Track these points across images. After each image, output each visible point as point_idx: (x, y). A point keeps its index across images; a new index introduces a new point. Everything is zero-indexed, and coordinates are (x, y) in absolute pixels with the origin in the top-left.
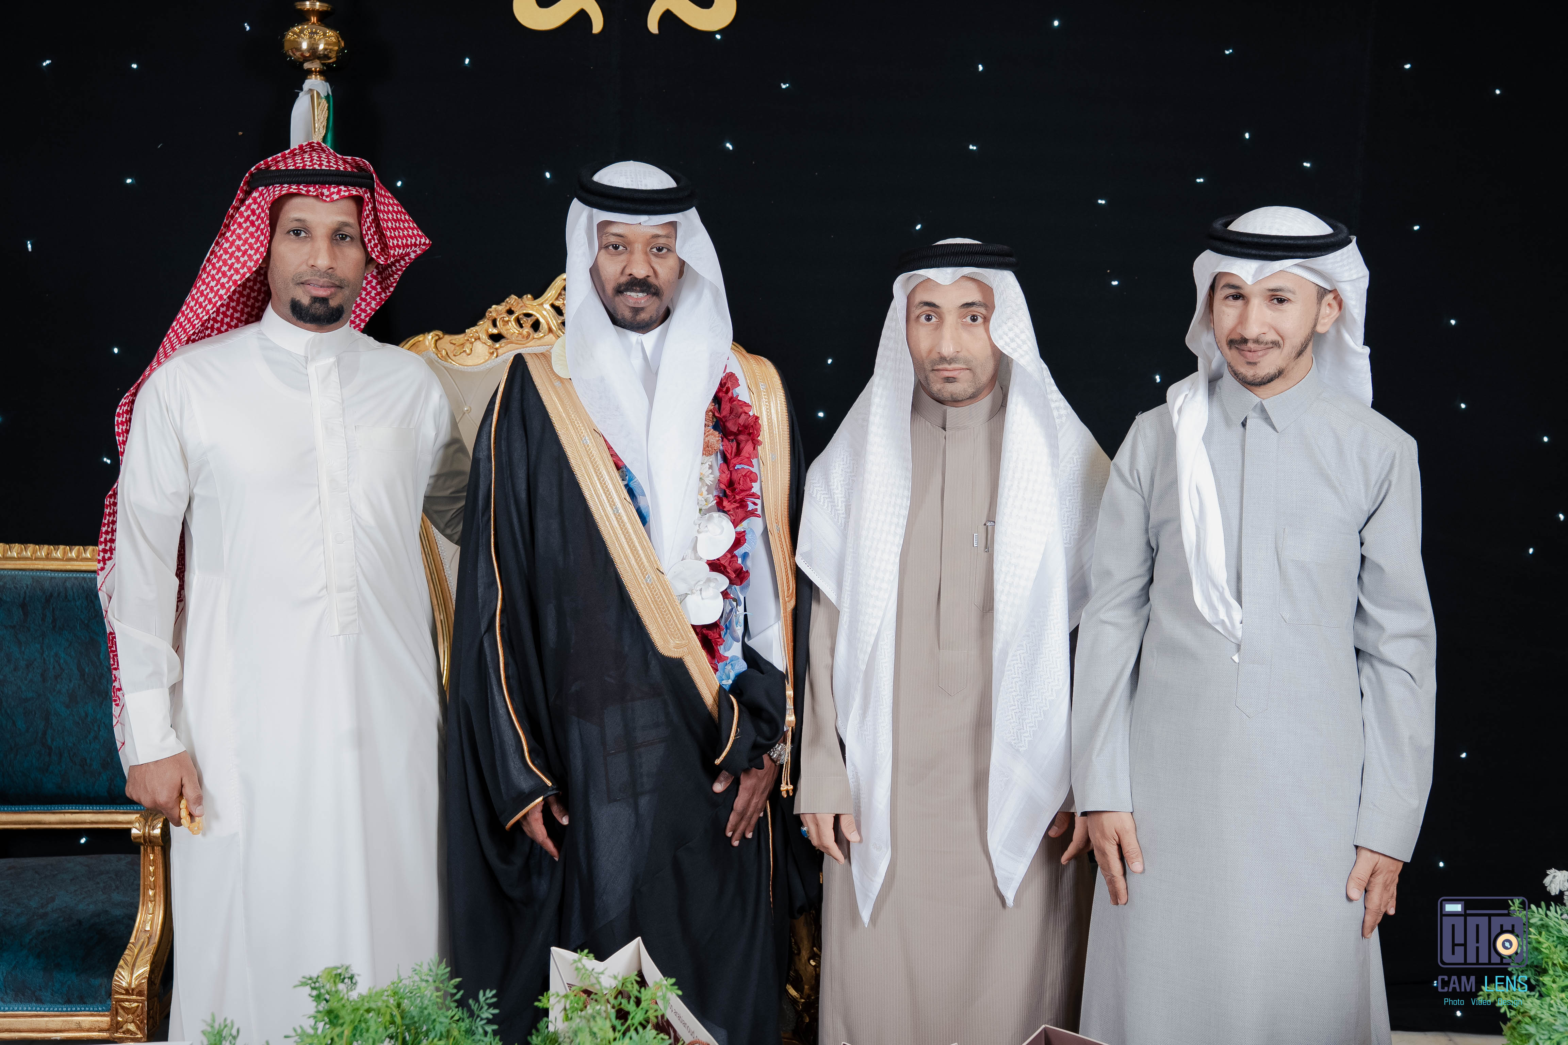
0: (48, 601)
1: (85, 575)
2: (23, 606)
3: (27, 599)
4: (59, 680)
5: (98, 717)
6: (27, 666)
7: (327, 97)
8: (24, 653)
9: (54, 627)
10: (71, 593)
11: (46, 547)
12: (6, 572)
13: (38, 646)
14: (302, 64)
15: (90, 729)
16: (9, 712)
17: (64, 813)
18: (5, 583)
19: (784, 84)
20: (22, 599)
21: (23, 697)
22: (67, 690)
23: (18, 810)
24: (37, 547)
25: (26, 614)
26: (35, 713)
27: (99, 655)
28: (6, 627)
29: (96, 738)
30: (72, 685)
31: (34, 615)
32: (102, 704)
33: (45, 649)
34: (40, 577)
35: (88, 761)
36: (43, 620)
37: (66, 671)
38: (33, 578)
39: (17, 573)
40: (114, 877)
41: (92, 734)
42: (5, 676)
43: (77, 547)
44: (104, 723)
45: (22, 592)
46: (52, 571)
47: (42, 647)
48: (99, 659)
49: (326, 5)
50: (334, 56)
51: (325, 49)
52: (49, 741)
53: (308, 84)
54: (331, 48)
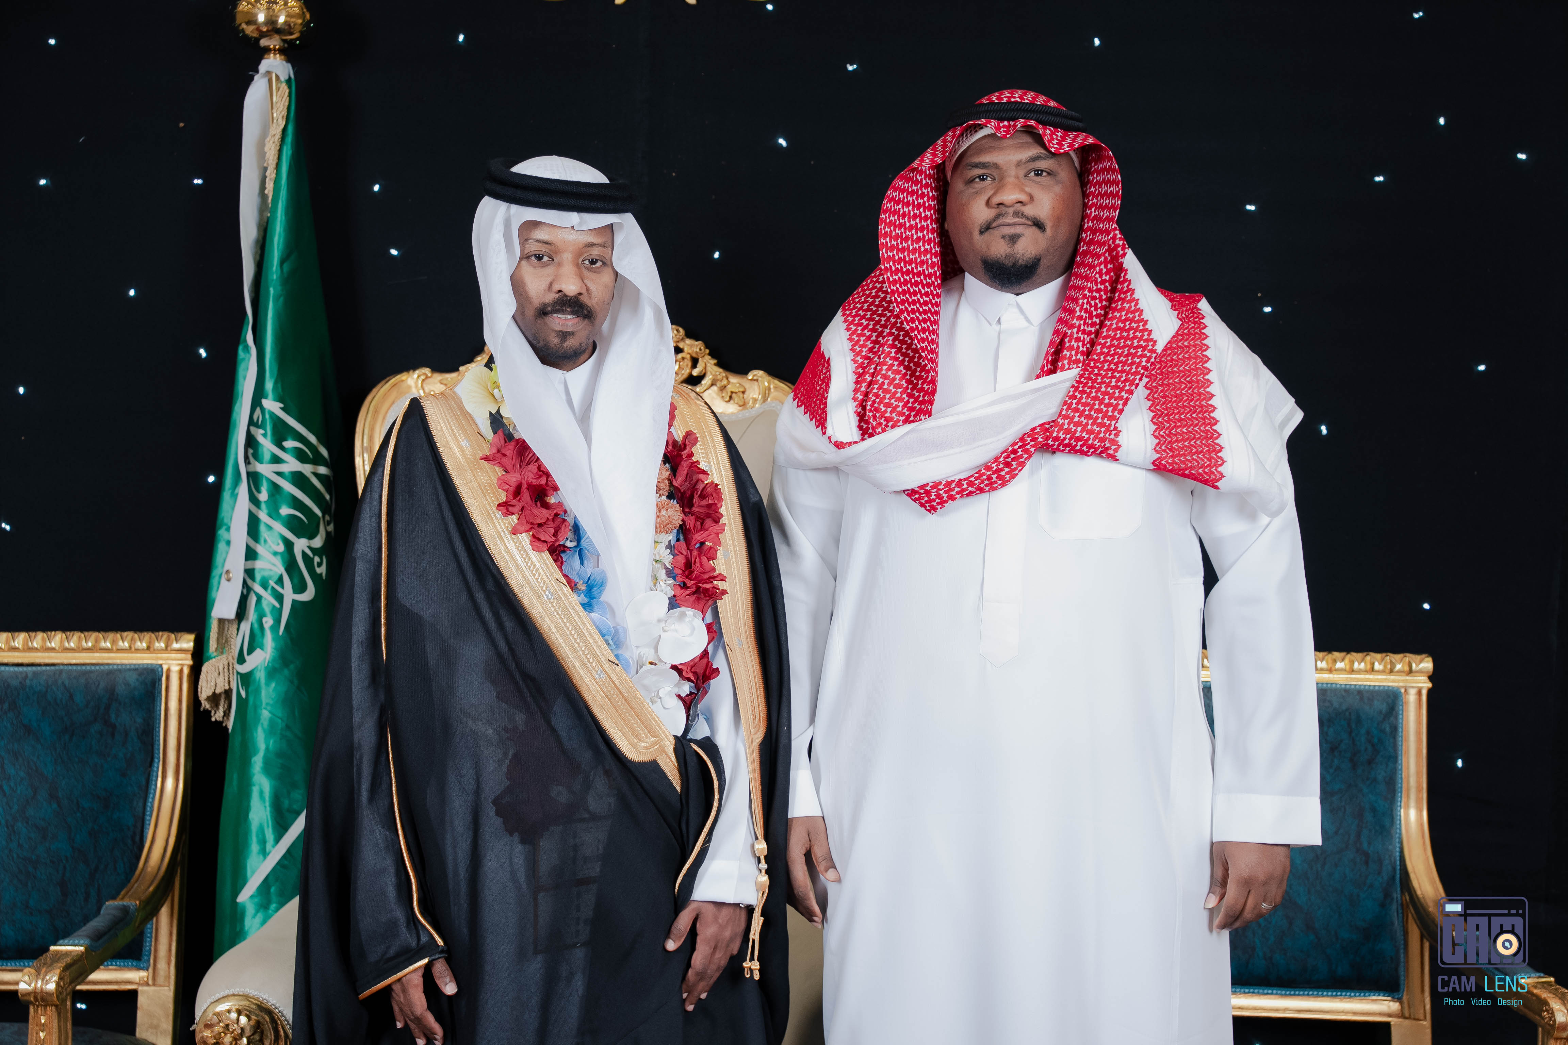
7: (289, 81)
14: (257, 40)
19: (851, 65)
50: (298, 30)
51: (286, 23)
53: (266, 64)
54: (293, 20)
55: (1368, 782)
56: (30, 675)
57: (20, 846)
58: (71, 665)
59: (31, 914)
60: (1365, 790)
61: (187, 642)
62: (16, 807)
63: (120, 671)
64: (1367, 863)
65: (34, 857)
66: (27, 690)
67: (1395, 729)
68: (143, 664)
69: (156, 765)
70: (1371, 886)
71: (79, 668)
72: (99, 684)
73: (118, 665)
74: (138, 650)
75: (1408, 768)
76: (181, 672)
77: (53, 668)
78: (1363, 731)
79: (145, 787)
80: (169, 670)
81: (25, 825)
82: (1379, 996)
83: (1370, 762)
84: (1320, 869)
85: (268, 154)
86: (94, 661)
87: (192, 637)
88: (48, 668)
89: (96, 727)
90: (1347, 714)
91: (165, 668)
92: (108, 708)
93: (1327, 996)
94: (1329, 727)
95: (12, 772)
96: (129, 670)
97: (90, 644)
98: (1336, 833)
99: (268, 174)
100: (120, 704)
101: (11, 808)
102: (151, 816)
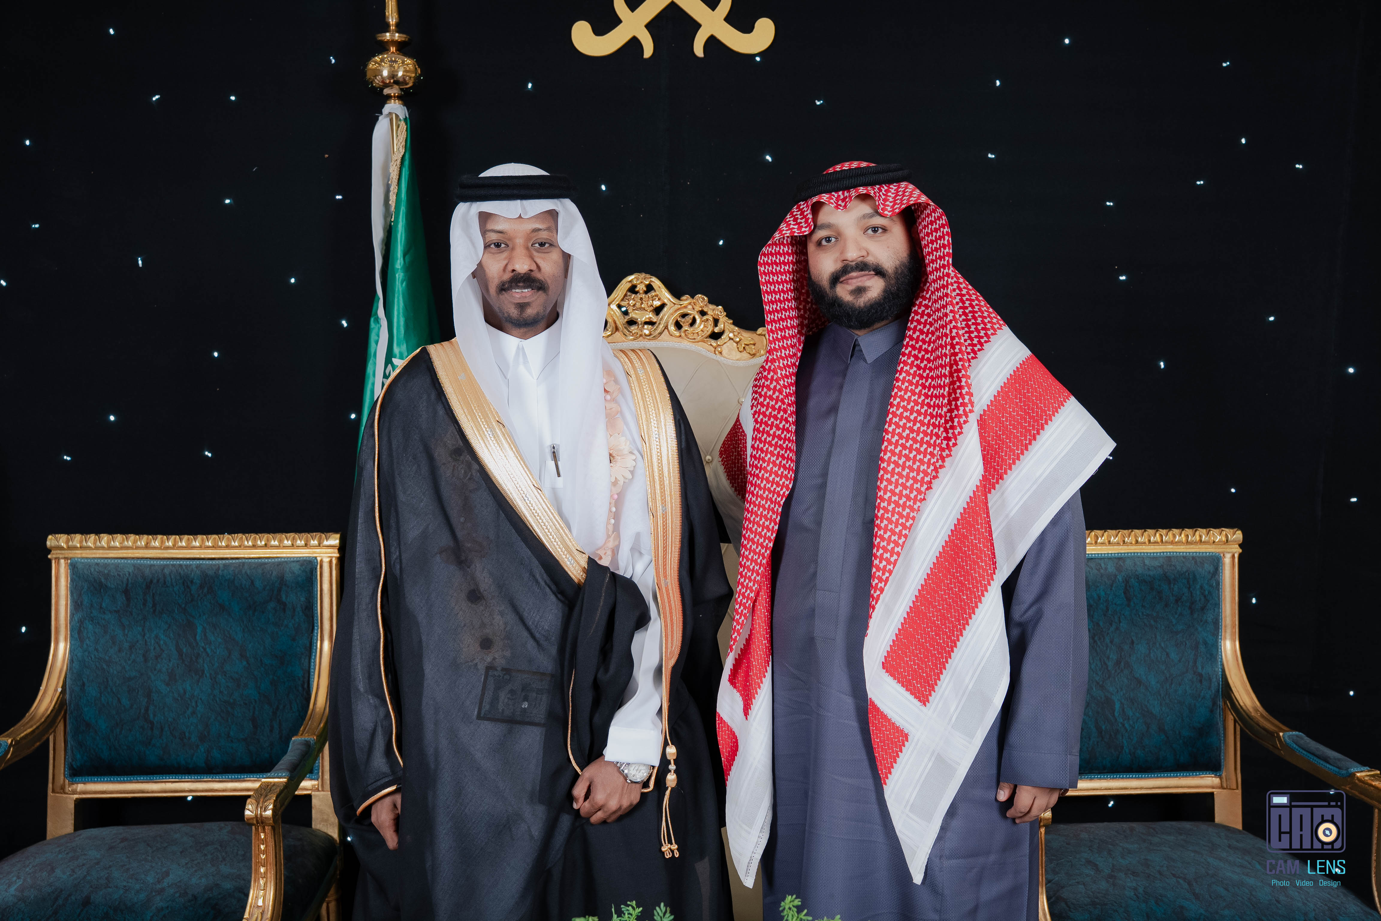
0: (148, 587)
1: (181, 562)
2: (126, 592)
3: (130, 586)
4: (159, 660)
5: (195, 694)
6: (131, 647)
7: (405, 119)
8: (127, 635)
9: (154, 611)
10: (170, 580)
11: (145, 537)
12: (109, 561)
13: (140, 629)
14: (382, 90)
15: (189, 705)
16: (114, 690)
17: (165, 782)
18: (109, 571)
19: (818, 101)
20: (125, 585)
21: (127, 676)
22: (167, 669)
23: (124, 780)
24: (137, 537)
25: (128, 599)
26: (138, 691)
27: (195, 635)
28: (111, 612)
29: (194, 713)
30: (171, 665)
31: (136, 601)
32: (198, 681)
33: (146, 631)
34: (141, 565)
35: (187, 734)
36: (144, 604)
37: (165, 652)
38: (134, 566)
39: (119, 561)
40: (220, 848)
41: (190, 710)
42: (110, 657)
43: (174, 537)
44: (201, 699)
45: (125, 580)
46: (150, 559)
47: (143, 630)
48: (195, 639)
49: (405, 36)
50: (412, 82)
51: (403, 75)
52: (151, 716)
53: (387, 109)
54: (408, 74)
55: (1202, 623)
56: (221, 566)
57: (221, 692)
58: (250, 558)
59: (232, 741)
60: (1200, 629)
61: (334, 540)
62: (217, 665)
63: (286, 562)
64: (1201, 681)
65: (232, 701)
66: (220, 578)
67: (1218, 584)
68: (303, 557)
69: (316, 631)
70: (1204, 698)
71: (256, 561)
72: (272, 573)
73: (284, 558)
74: (298, 547)
75: (1225, 612)
76: (331, 562)
77: (237, 561)
78: (1198, 587)
79: (309, 650)
80: (321, 561)
81: (224, 677)
82: (1206, 774)
83: (1203, 609)
84: (1168, 687)
85: (392, 174)
86: (268, 556)
87: (338, 536)
88: (234, 561)
89: (272, 605)
90: (1187, 574)
91: (319, 559)
92: (280, 590)
93: (1170, 777)
94: (1174, 584)
95: (213, 639)
96: (293, 561)
97: (263, 543)
98: (1180, 661)
99: (392, 189)
100: (288, 587)
101: (213, 665)
102: (315, 669)
